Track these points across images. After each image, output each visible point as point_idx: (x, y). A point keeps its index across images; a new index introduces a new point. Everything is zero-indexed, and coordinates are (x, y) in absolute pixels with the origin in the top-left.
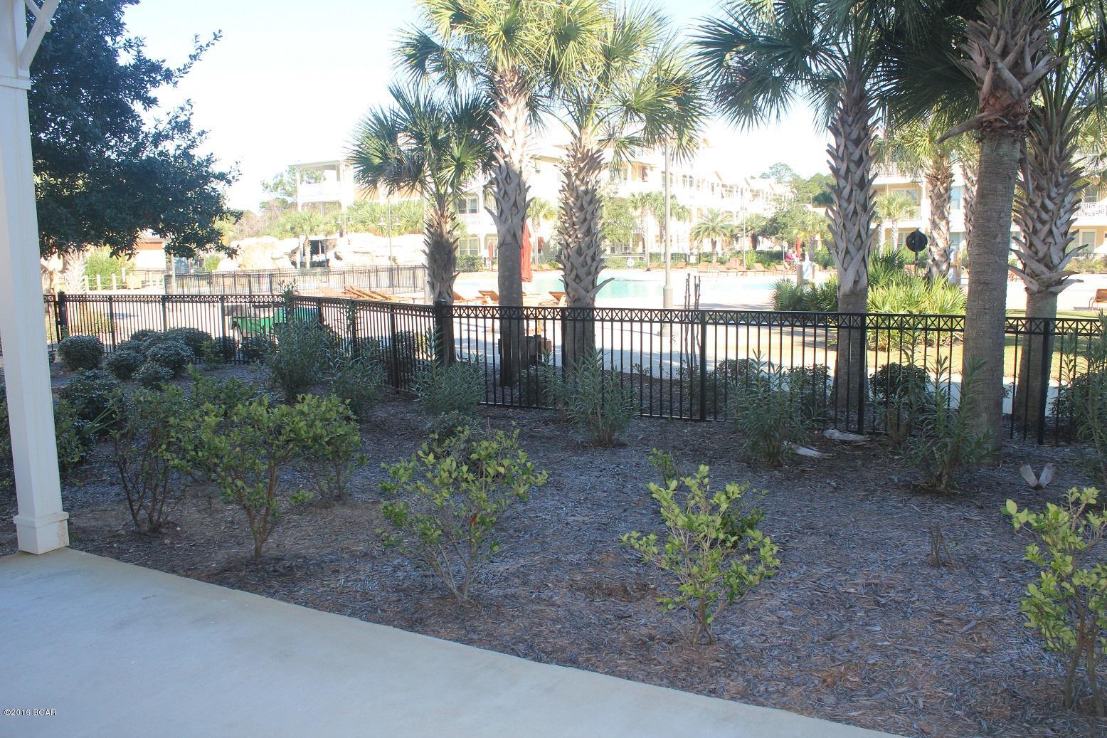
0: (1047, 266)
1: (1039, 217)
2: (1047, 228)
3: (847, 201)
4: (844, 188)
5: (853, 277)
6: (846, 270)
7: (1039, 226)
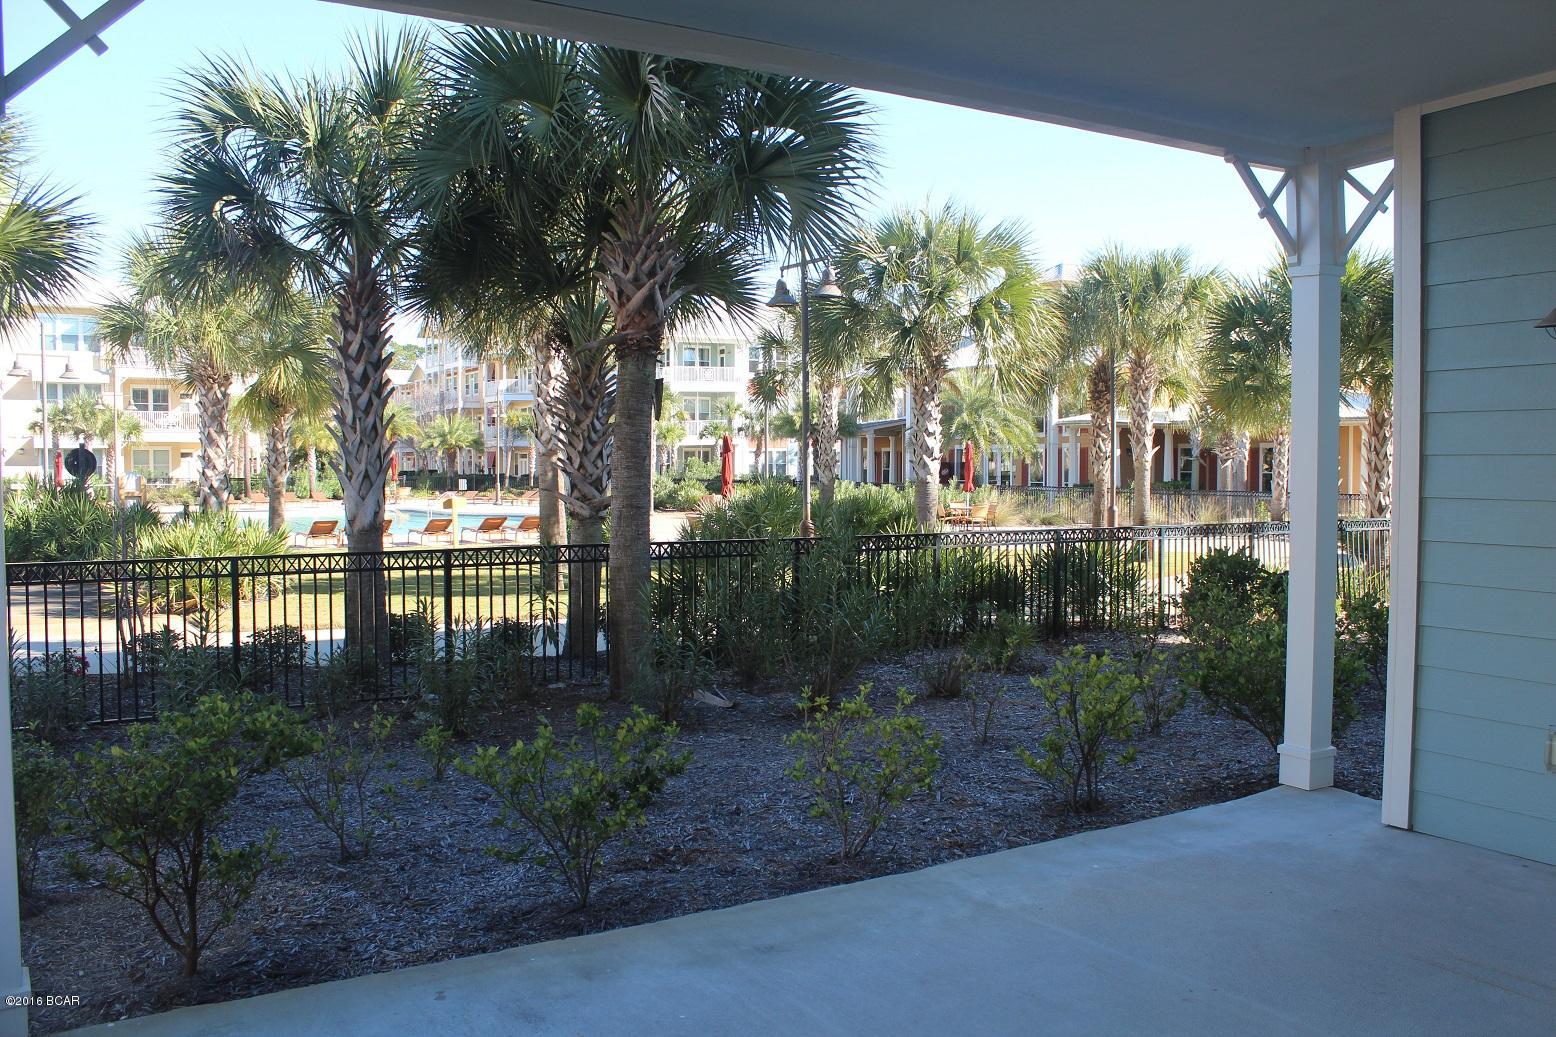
0: (597, 489)
1: (589, 437)
2: (597, 449)
3: (363, 412)
4: (360, 395)
5: (374, 508)
6: (363, 499)
7: (589, 447)
